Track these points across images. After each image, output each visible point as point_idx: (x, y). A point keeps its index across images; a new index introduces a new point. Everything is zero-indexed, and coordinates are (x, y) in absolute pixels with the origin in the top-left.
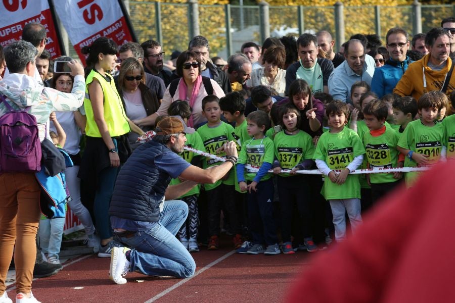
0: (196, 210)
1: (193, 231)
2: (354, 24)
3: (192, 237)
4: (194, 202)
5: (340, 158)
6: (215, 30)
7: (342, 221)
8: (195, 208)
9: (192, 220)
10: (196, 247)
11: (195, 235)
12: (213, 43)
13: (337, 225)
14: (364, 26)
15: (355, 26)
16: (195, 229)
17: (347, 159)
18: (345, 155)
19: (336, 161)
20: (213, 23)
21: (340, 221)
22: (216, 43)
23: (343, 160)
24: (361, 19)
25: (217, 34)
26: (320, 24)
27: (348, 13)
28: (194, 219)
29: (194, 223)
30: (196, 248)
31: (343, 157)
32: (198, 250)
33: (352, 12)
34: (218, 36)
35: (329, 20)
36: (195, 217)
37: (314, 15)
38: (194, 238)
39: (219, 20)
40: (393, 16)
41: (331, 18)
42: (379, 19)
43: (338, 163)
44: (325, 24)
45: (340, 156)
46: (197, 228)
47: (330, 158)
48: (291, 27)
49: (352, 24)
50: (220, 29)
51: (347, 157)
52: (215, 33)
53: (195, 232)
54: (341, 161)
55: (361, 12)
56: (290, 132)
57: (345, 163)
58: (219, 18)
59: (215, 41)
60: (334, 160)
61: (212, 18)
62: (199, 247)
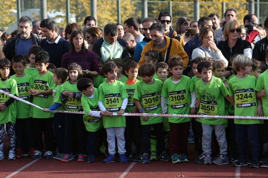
0: (13, 132)
1: (12, 146)
2: (102, 11)
3: (11, 150)
4: (12, 127)
5: (112, 100)
6: (7, 11)
7: (113, 141)
8: (13, 131)
9: (11, 139)
10: (13, 156)
11: (14, 148)
12: (5, 20)
13: (110, 143)
14: (109, 13)
15: (103, 13)
16: (13, 145)
17: (117, 101)
18: (116, 98)
19: (110, 102)
20: (6, 6)
21: (112, 140)
22: (8, 19)
23: (114, 101)
24: (107, 8)
25: (9, 13)
26: (79, 10)
27: (98, 4)
28: (13, 138)
29: (12, 141)
30: (13, 158)
31: (115, 99)
32: (15, 159)
33: (101, 3)
34: (9, 15)
35: (86, 8)
36: (13, 137)
37: (75, 3)
38: (13, 151)
39: (10, 4)
40: (128, 7)
41: (87, 6)
42: (120, 9)
43: (111, 103)
44: (83, 10)
45: (113, 98)
46: (15, 144)
47: (106, 100)
48: (59, 11)
49: (100, 11)
50: (11, 10)
51: (117, 99)
52: (7, 13)
53: (13, 146)
54: (113, 102)
55: (107, 3)
56: (73, 82)
57: (115, 103)
58: (10, 3)
59: (7, 18)
60: (109, 101)
61: (5, 2)
62: (16, 157)
